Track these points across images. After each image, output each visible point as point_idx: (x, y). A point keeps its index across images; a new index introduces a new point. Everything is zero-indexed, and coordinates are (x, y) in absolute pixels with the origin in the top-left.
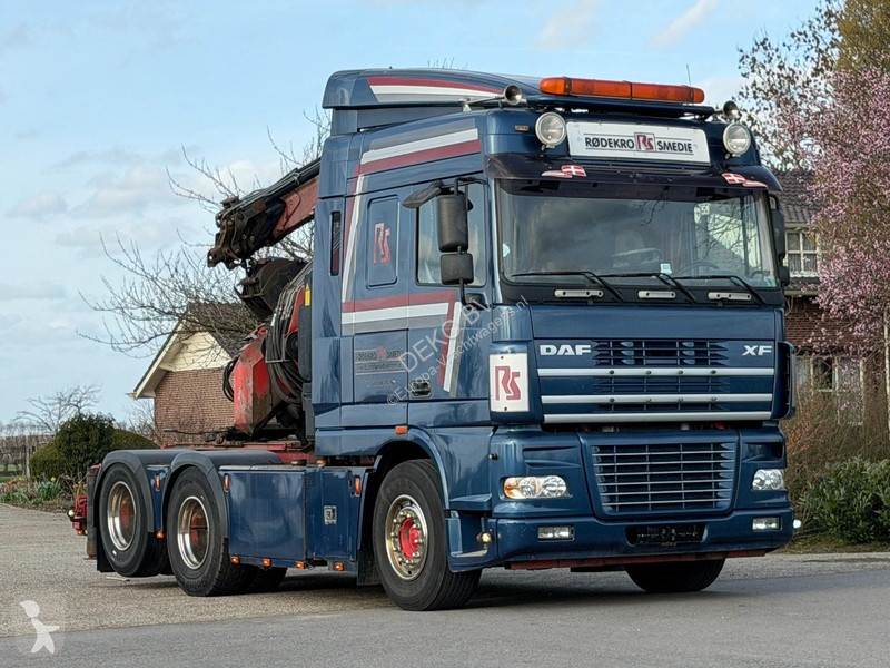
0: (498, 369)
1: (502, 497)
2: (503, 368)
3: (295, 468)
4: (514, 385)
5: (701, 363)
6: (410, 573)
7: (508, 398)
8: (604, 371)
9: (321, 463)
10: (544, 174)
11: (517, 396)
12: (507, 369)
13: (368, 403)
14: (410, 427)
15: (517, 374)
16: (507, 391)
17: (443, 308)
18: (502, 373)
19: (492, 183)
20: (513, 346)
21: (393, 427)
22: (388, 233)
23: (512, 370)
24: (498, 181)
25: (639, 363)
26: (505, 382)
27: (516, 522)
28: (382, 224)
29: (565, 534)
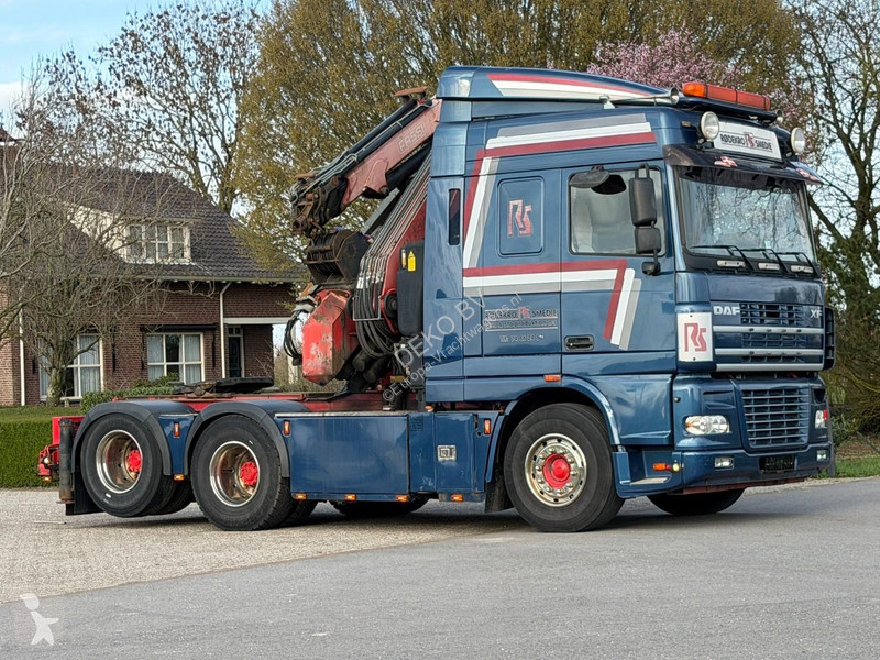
0: (687, 325)
1: (685, 433)
2: (691, 325)
3: (388, 414)
4: (701, 338)
5: (791, 323)
6: (556, 500)
7: (697, 350)
8: (745, 329)
9: (430, 409)
10: (716, 163)
11: (704, 348)
12: (695, 326)
13: (502, 355)
14: (563, 375)
15: (704, 330)
16: (696, 344)
17: (612, 274)
18: (690, 329)
19: (669, 169)
20: (692, 306)
21: (542, 375)
22: (528, 208)
23: (700, 327)
24: (675, 167)
25: (762, 323)
26: (694, 336)
27: (697, 454)
28: (521, 201)
29: (726, 464)
